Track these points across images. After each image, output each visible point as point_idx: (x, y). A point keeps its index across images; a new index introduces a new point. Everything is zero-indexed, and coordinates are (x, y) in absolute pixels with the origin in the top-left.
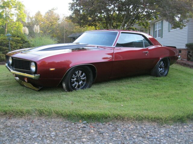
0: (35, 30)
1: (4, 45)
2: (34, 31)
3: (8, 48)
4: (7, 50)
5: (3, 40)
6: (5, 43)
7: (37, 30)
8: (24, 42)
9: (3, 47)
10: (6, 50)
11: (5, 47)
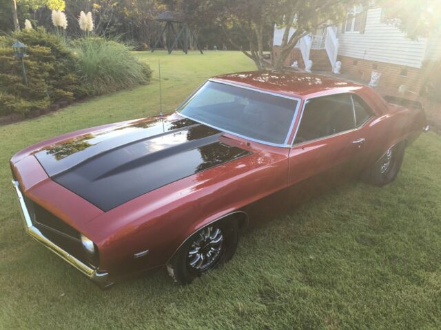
0: (84, 24)
1: (10, 70)
2: (81, 27)
3: (21, 78)
4: (18, 81)
5: (4, 56)
6: (12, 63)
7: (86, 25)
8: (59, 55)
9: (9, 76)
10: (17, 84)
11: (14, 74)
